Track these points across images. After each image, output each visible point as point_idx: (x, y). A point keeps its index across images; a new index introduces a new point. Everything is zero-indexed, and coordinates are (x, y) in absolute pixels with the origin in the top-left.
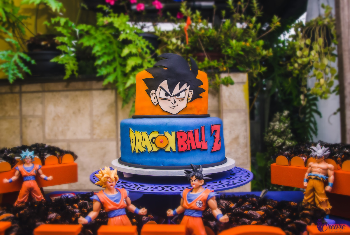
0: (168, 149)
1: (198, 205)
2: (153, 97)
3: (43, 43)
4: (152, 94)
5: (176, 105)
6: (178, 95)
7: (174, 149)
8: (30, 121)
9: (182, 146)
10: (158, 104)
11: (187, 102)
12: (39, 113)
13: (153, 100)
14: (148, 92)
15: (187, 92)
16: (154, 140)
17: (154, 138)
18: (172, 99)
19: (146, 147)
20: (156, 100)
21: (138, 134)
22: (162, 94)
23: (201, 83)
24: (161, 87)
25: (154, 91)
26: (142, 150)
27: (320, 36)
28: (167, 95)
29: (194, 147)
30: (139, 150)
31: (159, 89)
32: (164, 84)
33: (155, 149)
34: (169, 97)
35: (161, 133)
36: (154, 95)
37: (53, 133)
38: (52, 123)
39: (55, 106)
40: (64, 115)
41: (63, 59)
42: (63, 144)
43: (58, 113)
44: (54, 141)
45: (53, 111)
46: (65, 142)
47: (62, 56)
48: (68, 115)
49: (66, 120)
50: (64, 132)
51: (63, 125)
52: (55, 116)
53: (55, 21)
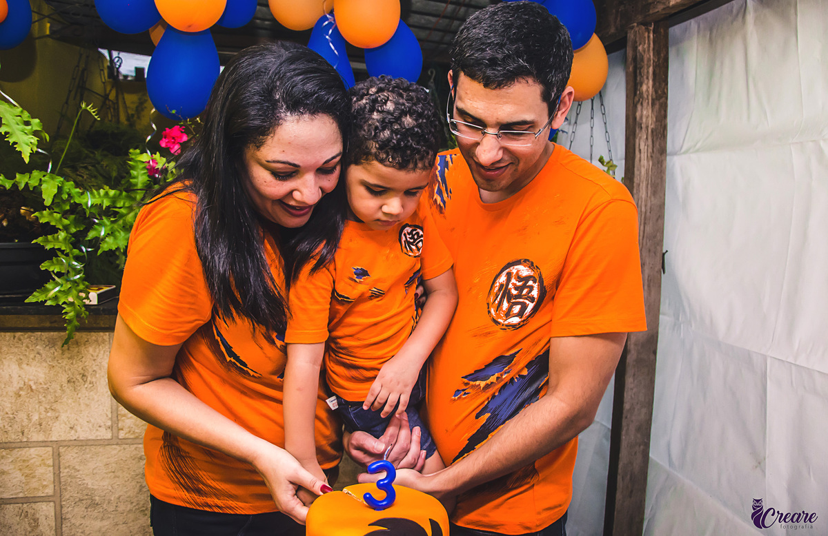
37: (16, 426)
38: (11, 403)
39: (20, 365)
40: (45, 386)
41: (59, 295)
42: (42, 451)
43: (29, 380)
44: (19, 445)
45: (15, 376)
46: (47, 448)
47: (57, 289)
48: (56, 386)
49: (49, 397)
50: (44, 423)
51: (42, 409)
52: (21, 389)
53: (27, 184)
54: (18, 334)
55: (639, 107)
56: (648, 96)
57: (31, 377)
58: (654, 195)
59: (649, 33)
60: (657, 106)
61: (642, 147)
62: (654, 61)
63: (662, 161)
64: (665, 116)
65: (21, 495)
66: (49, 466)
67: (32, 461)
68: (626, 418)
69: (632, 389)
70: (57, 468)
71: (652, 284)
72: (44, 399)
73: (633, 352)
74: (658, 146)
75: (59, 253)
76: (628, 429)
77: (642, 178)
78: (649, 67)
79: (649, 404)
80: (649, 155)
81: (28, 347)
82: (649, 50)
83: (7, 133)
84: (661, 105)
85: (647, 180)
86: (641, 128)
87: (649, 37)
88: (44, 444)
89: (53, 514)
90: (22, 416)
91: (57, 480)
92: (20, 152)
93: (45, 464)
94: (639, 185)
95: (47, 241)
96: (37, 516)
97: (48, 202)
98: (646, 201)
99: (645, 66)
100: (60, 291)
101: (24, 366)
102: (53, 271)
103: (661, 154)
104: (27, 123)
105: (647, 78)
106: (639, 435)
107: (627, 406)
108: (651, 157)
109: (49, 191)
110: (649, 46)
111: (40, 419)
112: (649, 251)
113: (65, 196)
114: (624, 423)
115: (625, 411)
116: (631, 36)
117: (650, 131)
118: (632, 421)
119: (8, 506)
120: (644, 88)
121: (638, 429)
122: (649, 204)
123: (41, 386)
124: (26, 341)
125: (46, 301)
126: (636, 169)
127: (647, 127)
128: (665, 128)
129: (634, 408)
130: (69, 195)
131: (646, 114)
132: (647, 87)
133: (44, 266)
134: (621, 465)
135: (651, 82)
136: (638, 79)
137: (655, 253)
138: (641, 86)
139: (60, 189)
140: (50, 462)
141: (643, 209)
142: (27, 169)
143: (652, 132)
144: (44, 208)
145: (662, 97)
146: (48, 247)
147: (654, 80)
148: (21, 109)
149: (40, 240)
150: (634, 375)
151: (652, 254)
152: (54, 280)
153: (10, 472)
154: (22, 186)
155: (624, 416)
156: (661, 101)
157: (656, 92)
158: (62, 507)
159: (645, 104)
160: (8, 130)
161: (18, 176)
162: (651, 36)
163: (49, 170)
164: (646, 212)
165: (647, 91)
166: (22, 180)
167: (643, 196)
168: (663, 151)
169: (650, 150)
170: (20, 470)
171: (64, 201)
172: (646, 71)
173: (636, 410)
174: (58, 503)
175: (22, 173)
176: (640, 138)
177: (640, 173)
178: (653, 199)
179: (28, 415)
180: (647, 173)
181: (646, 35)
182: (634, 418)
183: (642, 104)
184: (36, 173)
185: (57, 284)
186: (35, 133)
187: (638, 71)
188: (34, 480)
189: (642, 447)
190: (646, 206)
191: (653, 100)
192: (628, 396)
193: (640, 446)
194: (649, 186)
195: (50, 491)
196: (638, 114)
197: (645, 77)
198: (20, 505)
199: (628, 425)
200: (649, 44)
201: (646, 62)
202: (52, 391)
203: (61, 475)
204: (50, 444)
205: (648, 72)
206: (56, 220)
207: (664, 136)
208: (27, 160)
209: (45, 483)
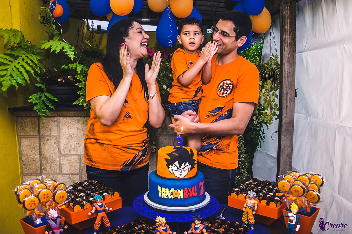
0: (179, 198)
1: (199, 232)
2: (170, 169)
3: (59, 80)
4: (170, 167)
5: (182, 173)
6: (183, 169)
7: (182, 198)
8: (48, 140)
9: (186, 196)
10: (173, 173)
11: (188, 172)
12: (55, 133)
13: (170, 171)
14: (168, 166)
15: (188, 167)
16: (172, 193)
17: (172, 192)
18: (180, 171)
19: (168, 196)
20: (172, 171)
21: (163, 189)
22: (176, 168)
23: (195, 160)
24: (175, 165)
25: (171, 166)
26: (165, 197)
27: (269, 79)
28: (178, 169)
29: (191, 196)
30: (163, 197)
31: (174, 165)
32: (177, 163)
33: (173, 198)
34: (179, 170)
35: (176, 190)
36: (171, 168)
37: (67, 149)
38: (66, 141)
39: (68, 128)
40: (76, 136)
41: (83, 102)
42: (75, 157)
43: (71, 134)
44: (68, 155)
45: (67, 132)
46: (77, 157)
47: (82, 100)
48: (79, 136)
49: (77, 139)
50: (76, 148)
51: (75, 143)
52: (69, 136)
53: (72, 67)
54: (68, 118)
55: (284, 35)
56: (287, 30)
57: (72, 133)
58: (291, 67)
59: (288, 7)
60: (291, 34)
61: (286, 49)
62: (290, 17)
63: (294, 55)
64: (295, 38)
65: (69, 172)
66: (77, 163)
67: (72, 161)
68: (282, 151)
69: (284, 140)
70: (80, 163)
71: (291, 101)
72: (76, 140)
73: (284, 126)
74: (292, 49)
75: (83, 89)
76: (283, 155)
77: (286, 61)
78: (288, 19)
79: (291, 146)
80: (289, 52)
81: (71, 122)
82: (288, 13)
83: (66, 51)
84: (293, 33)
85: (288, 62)
86: (285, 42)
87: (288, 8)
88: (76, 155)
89: (79, 179)
90: (69, 145)
91: (80, 168)
92: (70, 57)
93: (76, 162)
94: (285, 63)
95: (79, 85)
96: (74, 179)
97: (79, 73)
98: (288, 70)
99: (287, 19)
100: (83, 100)
101: (70, 129)
102: (81, 94)
103: (293, 52)
104: (71, 48)
105: (287, 24)
106: (287, 158)
107: (282, 147)
108: (289, 53)
109: (79, 69)
110: (288, 12)
111: (75, 146)
112: (290, 88)
113: (84, 71)
114: (281, 153)
115: (281, 149)
116: (281, 8)
117: (289, 43)
118: (285, 153)
119: (65, 175)
120: (286, 27)
121: (287, 156)
122: (289, 71)
123: (75, 136)
124: (70, 121)
125: (79, 104)
126: (283, 58)
127: (288, 42)
128: (295, 42)
129: (285, 148)
130: (85, 70)
131: (287, 37)
132: (287, 27)
133: (78, 93)
134: (280, 169)
135: (289, 25)
136: (284, 24)
137: (292, 89)
138: (285, 26)
139: (82, 68)
140: (78, 161)
141: (287, 73)
142: (72, 62)
143: (290, 44)
144: (78, 74)
145: (293, 31)
146: (80, 87)
147: (290, 24)
148: (68, 44)
149: (77, 84)
150: (285, 135)
151: (290, 89)
152: (81, 97)
153: (66, 164)
154: (70, 68)
155: (281, 150)
156: (293, 32)
157: (291, 29)
158: (82, 177)
159: (287, 33)
160: (66, 50)
161: (69, 65)
162: (289, 8)
163: (78, 63)
164: (288, 74)
165: (287, 28)
166: (71, 66)
167: (287, 68)
168: (294, 51)
169: (289, 51)
170: (69, 164)
171: (83, 73)
172: (287, 21)
173: (286, 148)
174: (80, 175)
175: (70, 64)
176: (285, 46)
177: (285, 59)
178: (290, 69)
179: (71, 145)
180: (288, 59)
181: (287, 7)
182: (285, 151)
183: (285, 33)
184: (75, 64)
185: (82, 98)
186: (73, 51)
187: (284, 21)
188: (73, 167)
189: (289, 163)
190: (288, 71)
191: (289, 31)
192: (282, 143)
193: (288, 162)
194: (289, 64)
195: (78, 171)
196: (284, 37)
197: (286, 23)
198: (69, 175)
199: (283, 154)
200: (288, 11)
201: (286, 17)
202: (78, 137)
203: (82, 166)
204: (78, 155)
205: (288, 21)
206: (82, 79)
207: (295, 45)
208: (72, 60)
209: (76, 168)
